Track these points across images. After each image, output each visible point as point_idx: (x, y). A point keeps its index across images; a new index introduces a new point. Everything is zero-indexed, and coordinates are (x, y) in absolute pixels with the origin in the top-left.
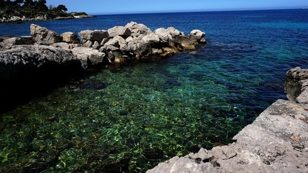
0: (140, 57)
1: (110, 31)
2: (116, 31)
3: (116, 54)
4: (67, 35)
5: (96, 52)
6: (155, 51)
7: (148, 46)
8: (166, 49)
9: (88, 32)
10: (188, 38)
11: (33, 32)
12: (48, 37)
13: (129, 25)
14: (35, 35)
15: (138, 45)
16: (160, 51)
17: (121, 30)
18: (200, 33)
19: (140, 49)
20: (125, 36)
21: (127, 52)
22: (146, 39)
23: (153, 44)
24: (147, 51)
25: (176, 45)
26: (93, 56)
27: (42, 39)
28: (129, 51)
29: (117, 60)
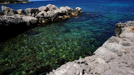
0: (54, 20)
1: (39, 8)
2: (42, 9)
3: (42, 19)
4: (19, 11)
5: (33, 18)
6: (60, 17)
7: (57, 15)
8: (65, 16)
9: (29, 9)
10: (74, 11)
11: (3, 10)
12: (10, 12)
13: (48, 6)
14: (4, 11)
15: (52, 14)
16: (62, 17)
17: (44, 8)
18: (79, 9)
19: (53, 16)
20: (46, 11)
21: (47, 18)
22: (56, 12)
23: (59, 14)
24: (56, 17)
25: (69, 14)
26: (32, 20)
27: (8, 13)
28: (48, 17)
29: (43, 21)
